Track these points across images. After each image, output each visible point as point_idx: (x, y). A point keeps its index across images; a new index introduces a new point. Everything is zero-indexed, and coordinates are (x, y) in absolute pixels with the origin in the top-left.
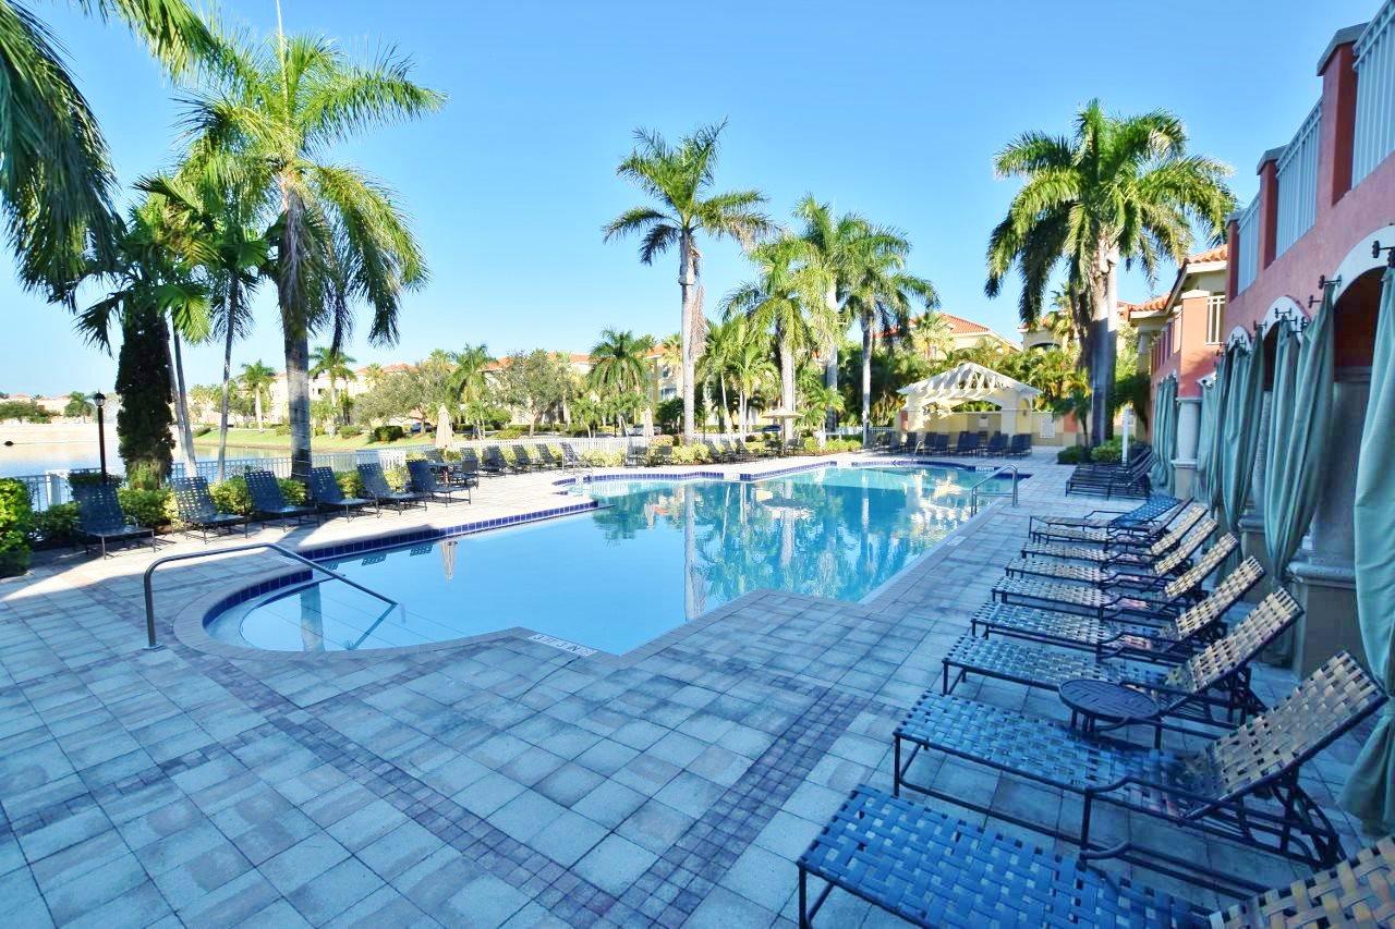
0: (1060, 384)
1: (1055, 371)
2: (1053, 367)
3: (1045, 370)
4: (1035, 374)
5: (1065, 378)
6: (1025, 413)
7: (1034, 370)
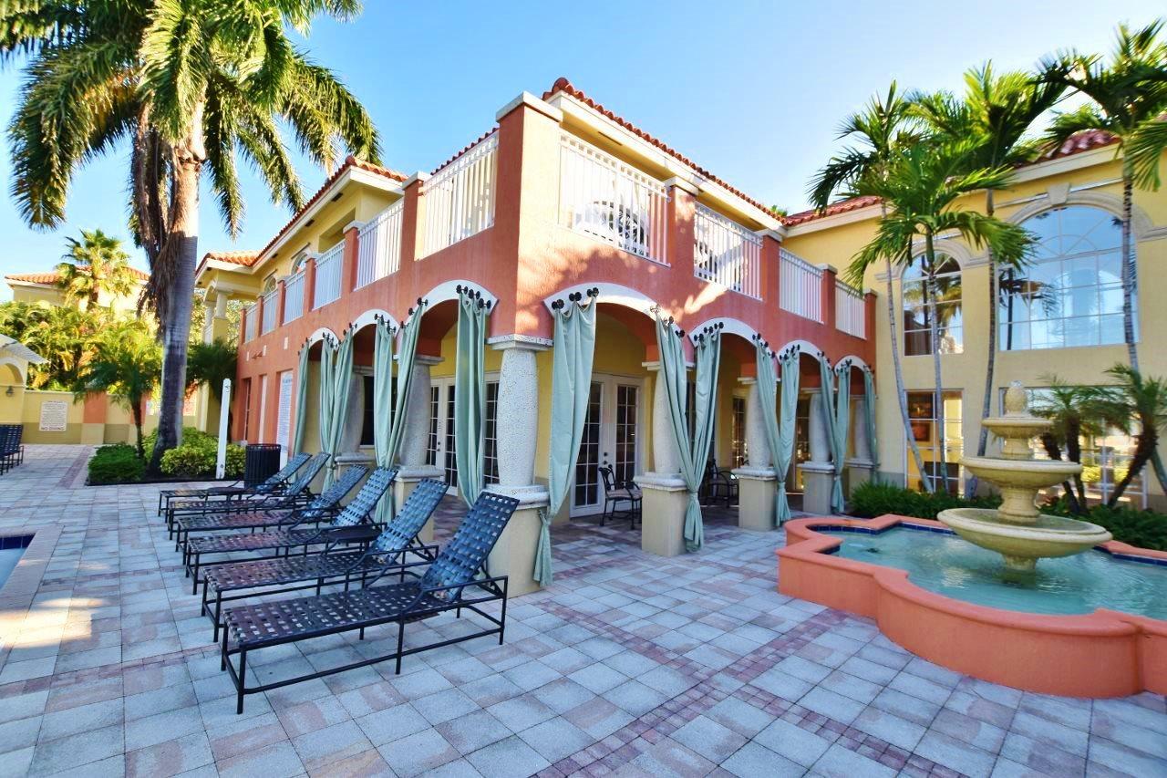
0: (78, 355)
1: (69, 335)
2: (66, 329)
3: (53, 331)
4: (35, 334)
5: (86, 347)
6: (10, 391)
7: (32, 329)
